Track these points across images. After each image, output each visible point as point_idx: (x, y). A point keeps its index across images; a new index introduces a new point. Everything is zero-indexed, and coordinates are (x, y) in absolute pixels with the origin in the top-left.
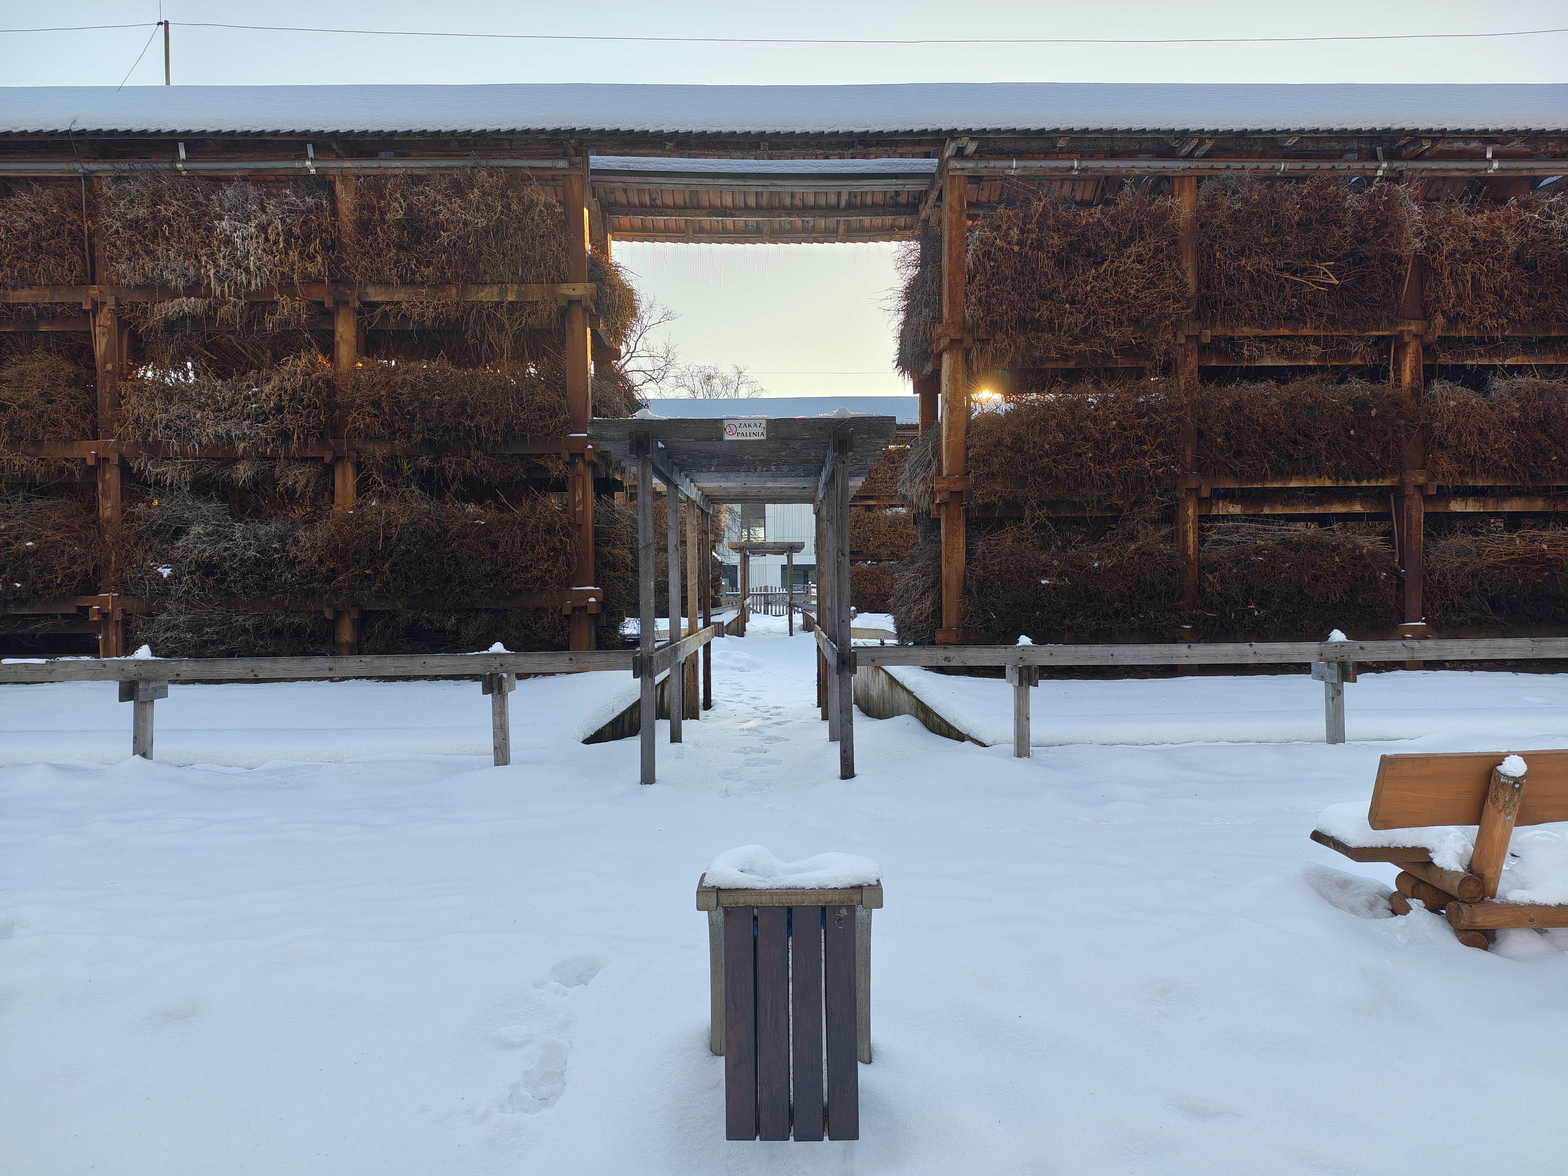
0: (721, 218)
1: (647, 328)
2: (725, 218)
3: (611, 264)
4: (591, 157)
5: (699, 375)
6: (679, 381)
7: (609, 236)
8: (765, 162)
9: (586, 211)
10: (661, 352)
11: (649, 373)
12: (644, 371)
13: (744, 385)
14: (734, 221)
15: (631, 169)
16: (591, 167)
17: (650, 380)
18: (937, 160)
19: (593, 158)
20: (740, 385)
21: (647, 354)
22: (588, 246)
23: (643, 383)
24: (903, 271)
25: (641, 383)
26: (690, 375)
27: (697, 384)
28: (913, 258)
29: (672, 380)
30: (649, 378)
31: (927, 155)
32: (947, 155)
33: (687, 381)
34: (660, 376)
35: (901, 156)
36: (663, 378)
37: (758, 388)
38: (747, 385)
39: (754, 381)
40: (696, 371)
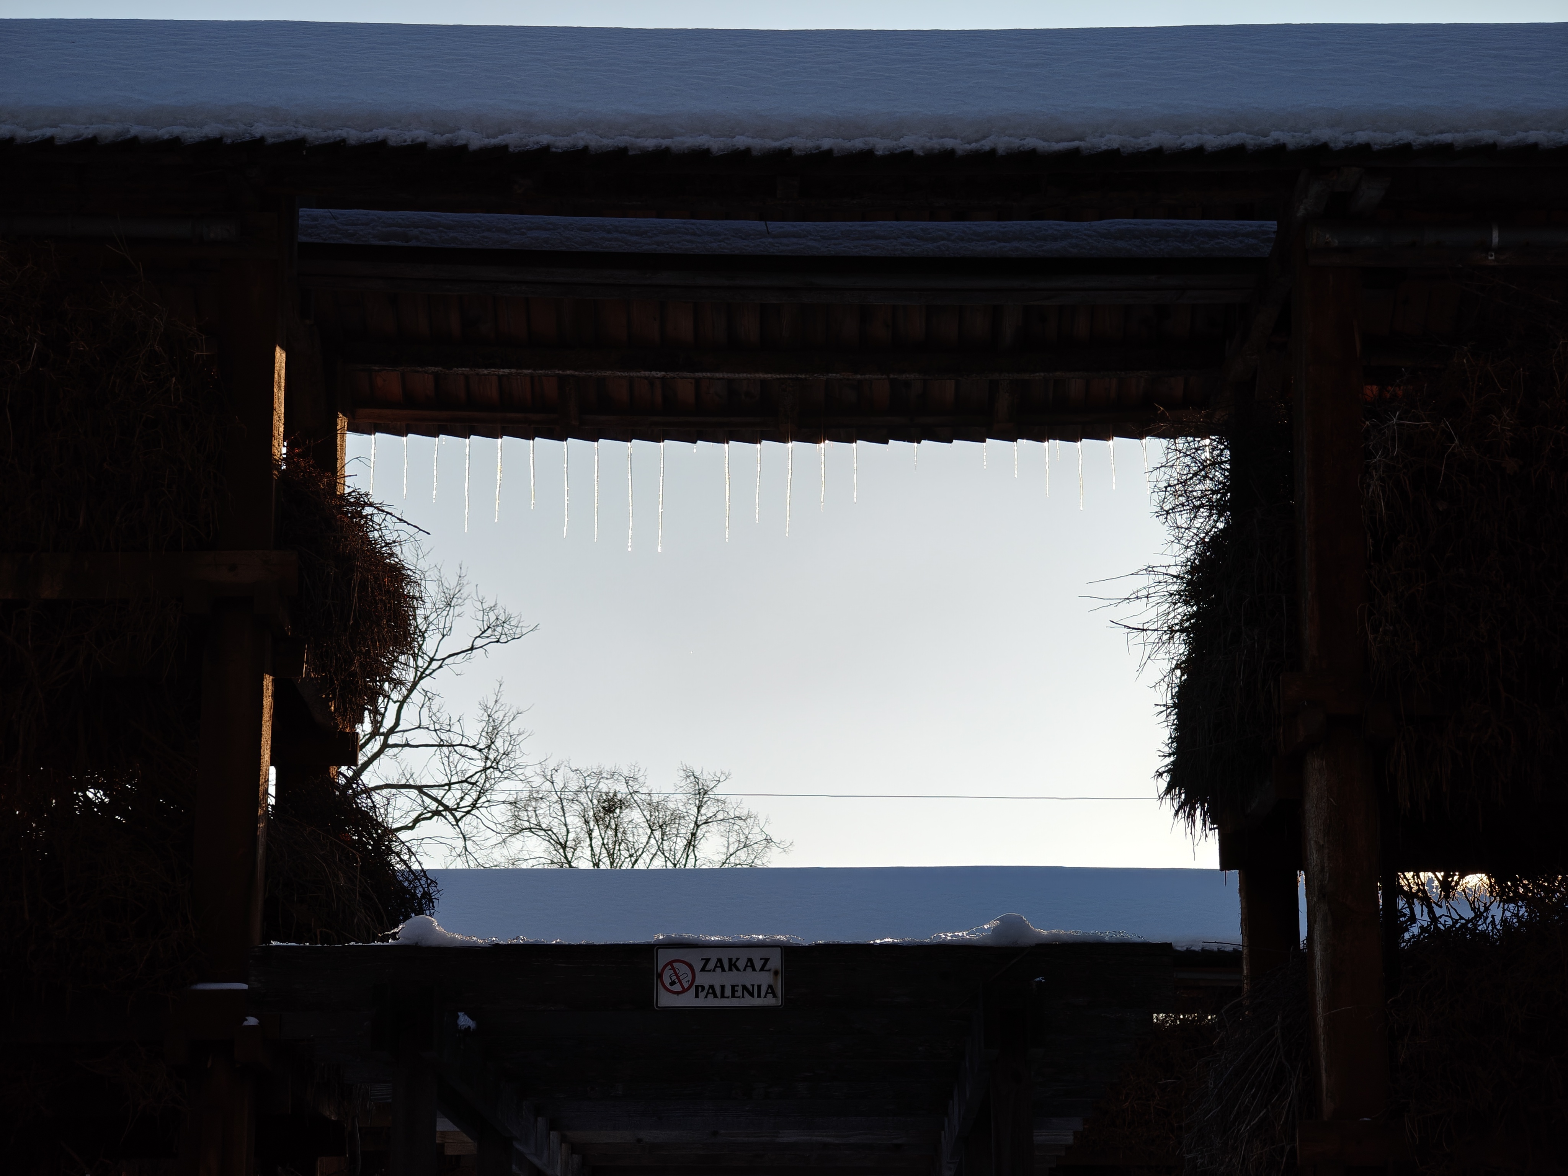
0: (660, 374)
1: (435, 665)
2: (671, 374)
3: (343, 497)
4: (303, 212)
5: (583, 798)
6: (523, 815)
7: (342, 421)
8: (788, 226)
9: (280, 356)
10: (474, 732)
11: (434, 792)
12: (420, 789)
13: (714, 827)
14: (698, 381)
15: (413, 243)
16: (302, 238)
17: (436, 813)
18: (1272, 225)
19: (306, 214)
20: (704, 828)
21: (432, 739)
22: (281, 449)
23: (417, 821)
24: (1182, 519)
25: (408, 821)
26: (555, 798)
27: (574, 821)
28: (1208, 484)
29: (501, 813)
30: (434, 806)
31: (1245, 212)
32: (1301, 213)
33: (547, 814)
34: (468, 801)
35: (1172, 213)
36: (474, 806)
37: (756, 836)
38: (723, 827)
39: (744, 813)
40: (573, 786)
